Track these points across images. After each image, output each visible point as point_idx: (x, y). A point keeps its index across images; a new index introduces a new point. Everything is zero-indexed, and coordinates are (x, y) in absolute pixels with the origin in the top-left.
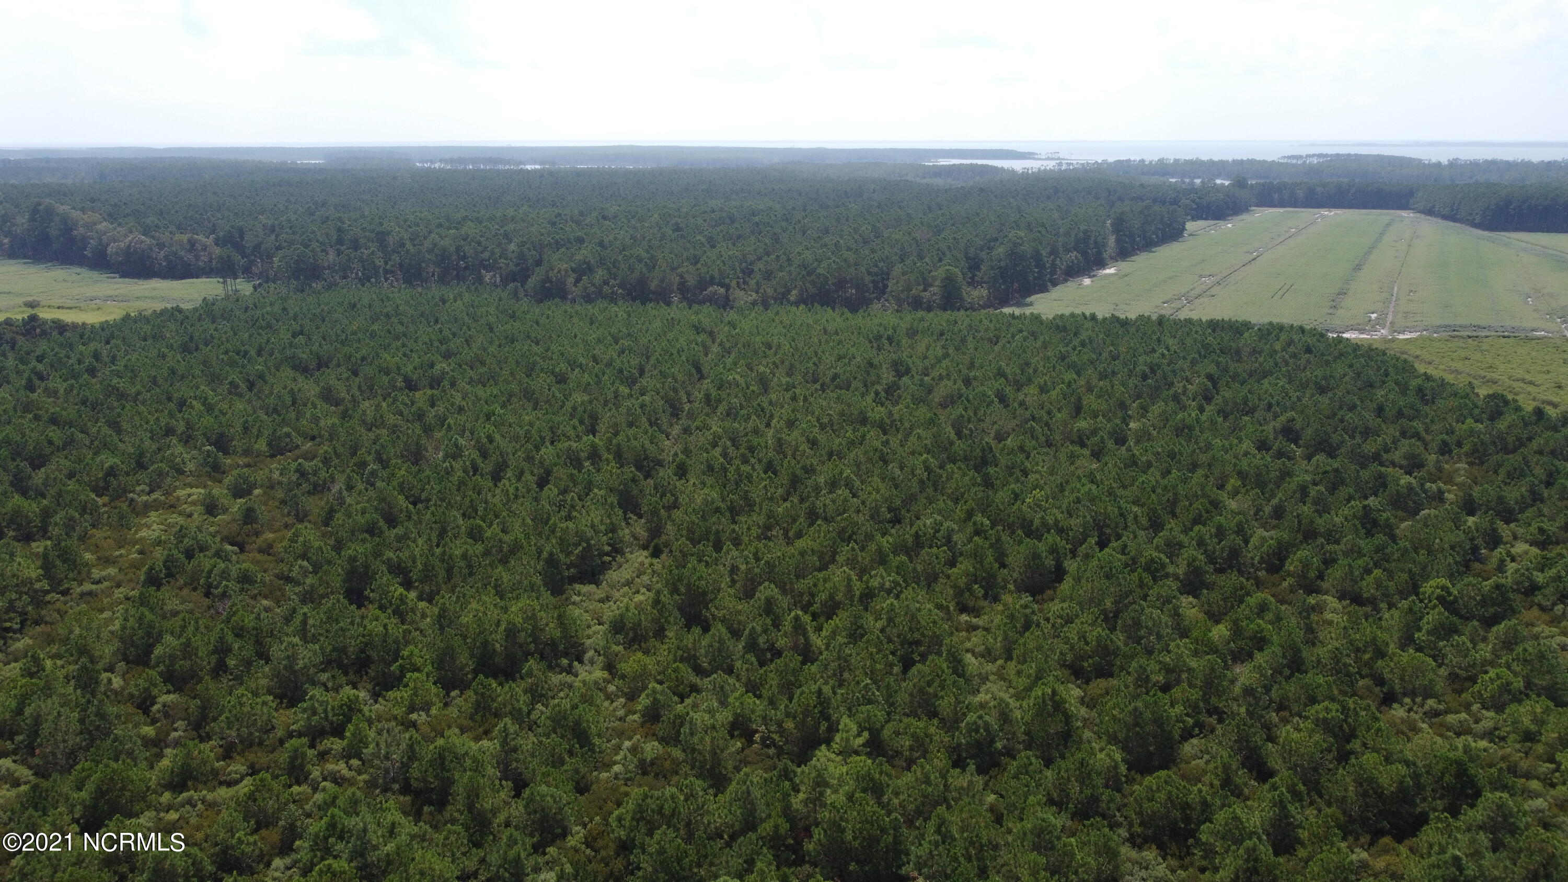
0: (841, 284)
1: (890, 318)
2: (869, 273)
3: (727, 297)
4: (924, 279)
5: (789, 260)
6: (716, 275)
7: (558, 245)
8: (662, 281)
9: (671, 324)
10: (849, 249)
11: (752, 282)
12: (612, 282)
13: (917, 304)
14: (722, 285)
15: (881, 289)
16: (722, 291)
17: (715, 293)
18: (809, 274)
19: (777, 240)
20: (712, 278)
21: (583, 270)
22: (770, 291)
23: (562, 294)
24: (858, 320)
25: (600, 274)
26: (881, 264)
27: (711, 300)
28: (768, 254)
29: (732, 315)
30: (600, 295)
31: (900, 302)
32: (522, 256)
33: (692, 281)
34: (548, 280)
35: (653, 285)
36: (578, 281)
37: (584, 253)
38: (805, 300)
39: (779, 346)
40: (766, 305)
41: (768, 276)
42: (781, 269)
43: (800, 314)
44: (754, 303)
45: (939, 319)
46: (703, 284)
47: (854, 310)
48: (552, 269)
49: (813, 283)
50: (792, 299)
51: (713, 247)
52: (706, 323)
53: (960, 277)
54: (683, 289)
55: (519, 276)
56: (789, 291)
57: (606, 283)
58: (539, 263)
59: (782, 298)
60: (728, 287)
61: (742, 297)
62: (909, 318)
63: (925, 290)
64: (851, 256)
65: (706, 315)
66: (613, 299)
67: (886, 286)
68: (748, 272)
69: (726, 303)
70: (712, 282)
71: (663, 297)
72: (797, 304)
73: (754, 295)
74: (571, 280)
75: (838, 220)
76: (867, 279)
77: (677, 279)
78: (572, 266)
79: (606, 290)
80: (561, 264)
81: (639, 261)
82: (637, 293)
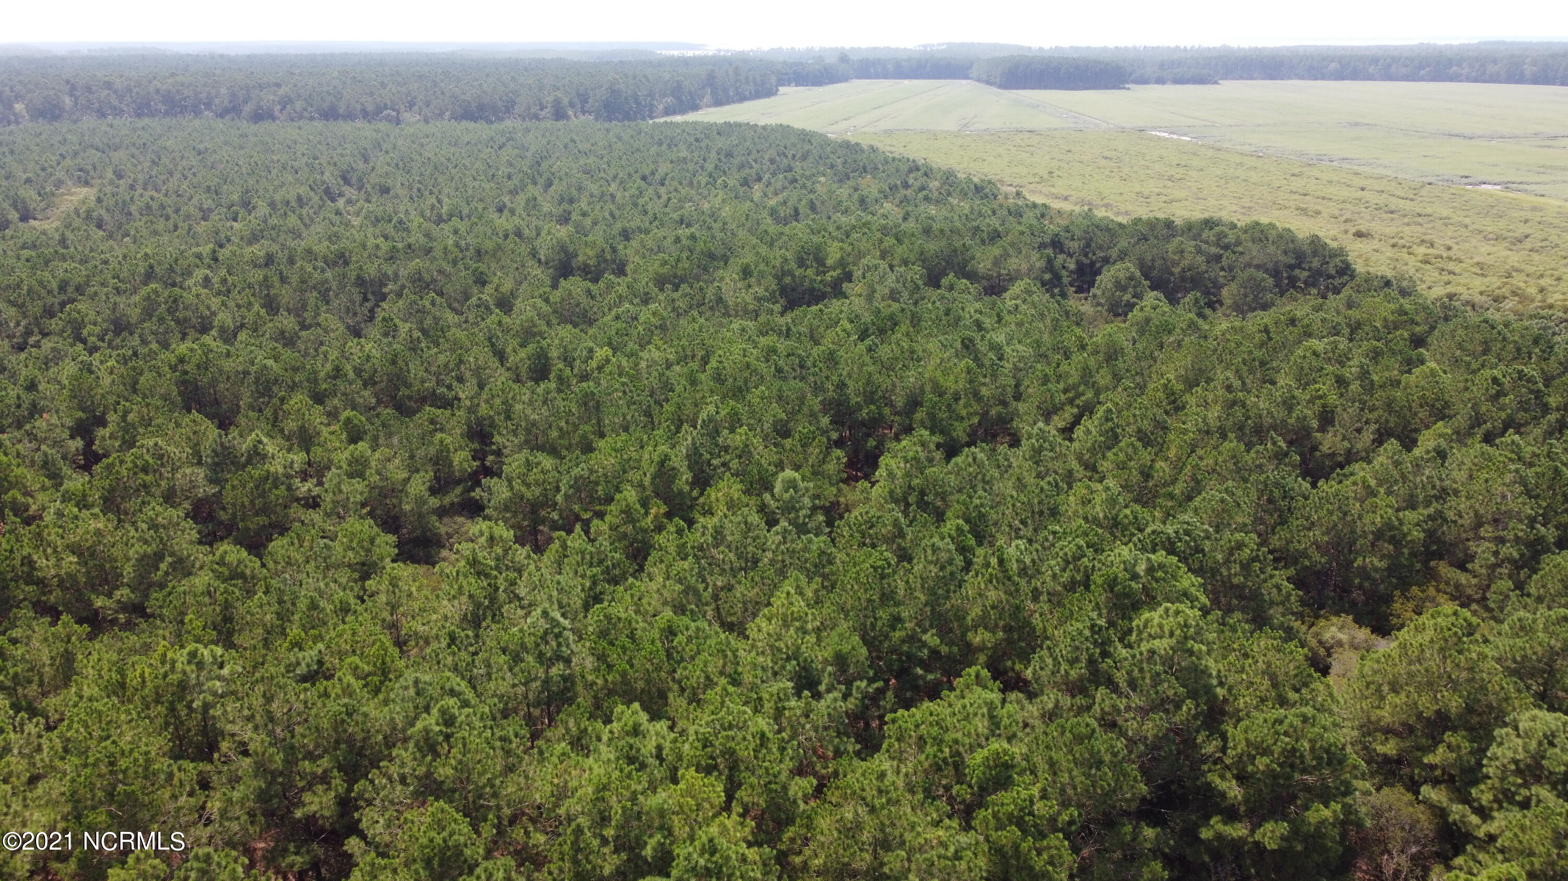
0: (481, 107)
1: (514, 125)
2: (502, 100)
3: (398, 117)
4: (542, 103)
5: (443, 93)
6: (388, 102)
7: (261, 88)
8: (348, 107)
9: (358, 129)
10: (488, 87)
11: (416, 108)
12: (309, 109)
13: (533, 117)
14: (393, 110)
15: (509, 108)
16: (394, 114)
17: (389, 115)
18: (458, 101)
19: (434, 83)
20: (386, 105)
21: (285, 102)
22: (429, 114)
23: (273, 118)
25: (299, 105)
26: (511, 95)
27: (386, 118)
28: (426, 91)
29: (402, 126)
30: (301, 117)
31: (522, 116)
32: (234, 96)
33: (370, 108)
34: (261, 108)
35: (341, 111)
36: (284, 108)
38: (455, 117)
39: (434, 135)
40: (426, 121)
41: (428, 104)
42: (437, 99)
43: (451, 123)
44: (418, 120)
45: (547, 124)
46: (379, 110)
47: (489, 122)
48: (262, 101)
49: (461, 108)
50: (446, 117)
51: (385, 87)
53: (568, 104)
54: (364, 111)
55: (234, 109)
56: (443, 112)
57: (305, 110)
58: (248, 99)
59: (441, 115)
60: (398, 112)
61: (406, 116)
62: (525, 123)
63: (541, 111)
64: (490, 91)
65: (383, 126)
66: (312, 119)
67: (513, 110)
68: (411, 105)
69: (396, 120)
70: (386, 107)
71: (350, 116)
72: (448, 119)
73: (418, 116)
74: (279, 107)
76: (500, 103)
77: (359, 107)
78: (277, 99)
79: (305, 114)
80: (268, 98)
81: (330, 94)
82: (329, 114)
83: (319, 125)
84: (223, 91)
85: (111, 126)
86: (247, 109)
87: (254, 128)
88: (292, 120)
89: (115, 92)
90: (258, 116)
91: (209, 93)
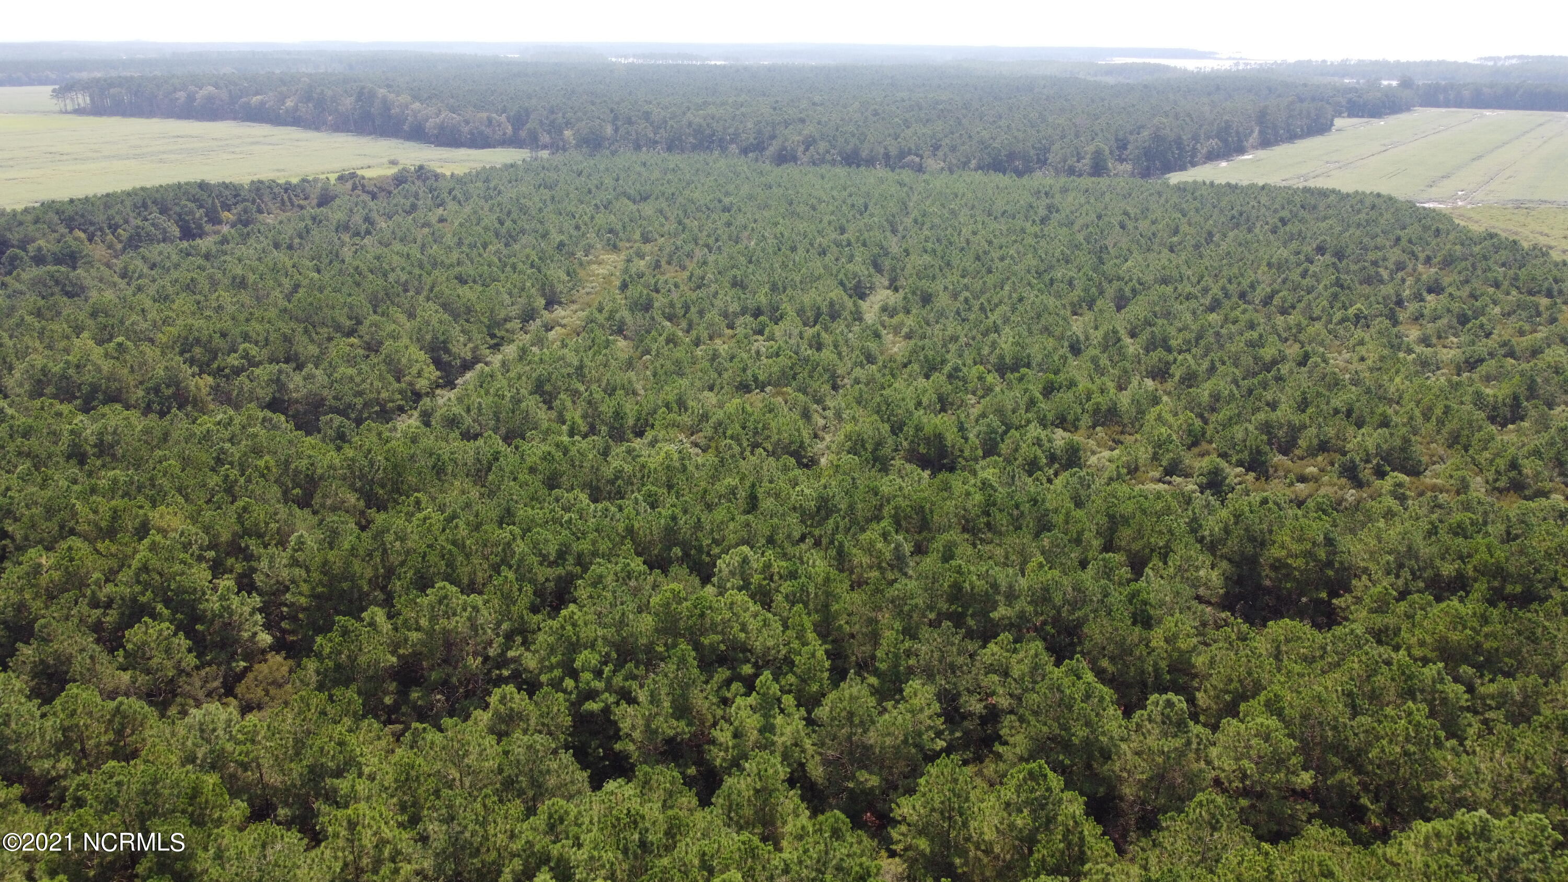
0: (1011, 156)
1: (1049, 181)
2: (1034, 147)
3: (921, 165)
4: (1078, 154)
5: (970, 137)
6: (913, 148)
7: (787, 124)
8: (872, 151)
9: (881, 181)
10: (1018, 130)
11: (940, 153)
12: (832, 151)
13: (1071, 171)
14: (917, 155)
15: (1043, 162)
16: (917, 159)
17: (913, 161)
18: (986, 148)
19: (960, 123)
20: (910, 149)
21: (809, 143)
22: (954, 161)
23: (794, 159)
24: (1025, 180)
25: (822, 146)
26: (1044, 142)
27: (909, 166)
28: (952, 133)
29: (926, 177)
30: (823, 161)
31: (1056, 169)
32: (760, 132)
33: (893, 152)
34: (784, 149)
35: (864, 154)
36: (807, 149)
37: (809, 129)
38: (982, 167)
39: (964, 195)
40: (951, 172)
41: (953, 149)
42: (963, 144)
43: (979, 176)
44: (942, 169)
45: (1087, 182)
46: (902, 155)
47: (1020, 174)
48: (786, 140)
49: (989, 154)
50: (972, 166)
51: (908, 127)
52: (907, 180)
53: (1107, 152)
54: (887, 156)
55: (759, 147)
56: (969, 161)
57: (828, 152)
58: (773, 137)
59: (965, 165)
60: (922, 158)
61: (932, 164)
62: (1063, 180)
63: (1078, 161)
64: (1021, 136)
65: (906, 175)
66: (833, 163)
67: (1046, 159)
68: (936, 148)
69: (920, 169)
70: (910, 153)
71: (870, 162)
72: (976, 170)
73: (942, 164)
74: (801, 149)
75: (1010, 109)
76: (1032, 152)
77: (882, 151)
78: (800, 138)
79: (828, 157)
80: (793, 137)
81: (853, 136)
82: (852, 159)
83: (841, 171)
84: (750, 125)
85: (644, 164)
86: (772, 150)
87: (778, 171)
88: (814, 164)
89: (652, 124)
90: (784, 158)
91: (737, 129)
